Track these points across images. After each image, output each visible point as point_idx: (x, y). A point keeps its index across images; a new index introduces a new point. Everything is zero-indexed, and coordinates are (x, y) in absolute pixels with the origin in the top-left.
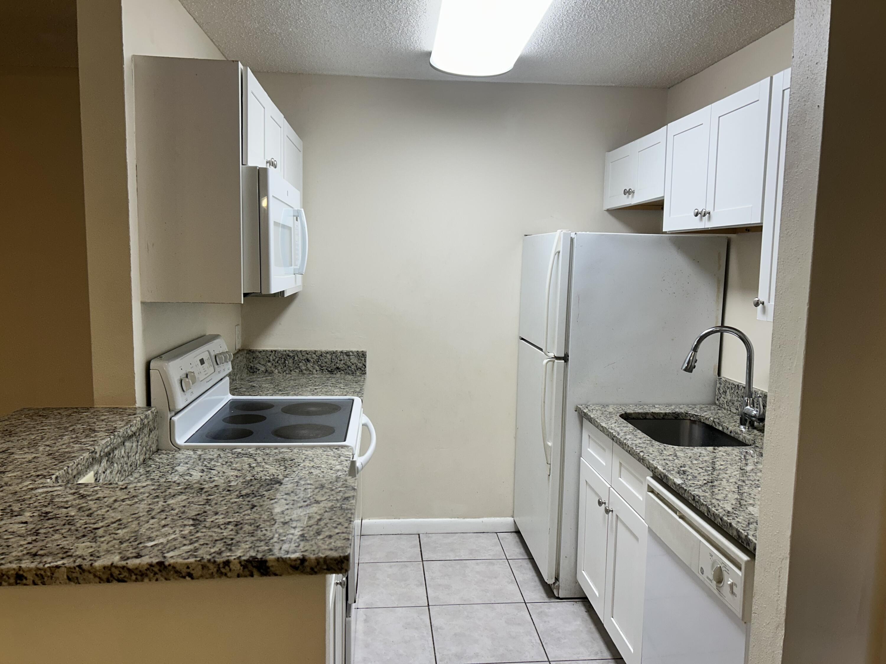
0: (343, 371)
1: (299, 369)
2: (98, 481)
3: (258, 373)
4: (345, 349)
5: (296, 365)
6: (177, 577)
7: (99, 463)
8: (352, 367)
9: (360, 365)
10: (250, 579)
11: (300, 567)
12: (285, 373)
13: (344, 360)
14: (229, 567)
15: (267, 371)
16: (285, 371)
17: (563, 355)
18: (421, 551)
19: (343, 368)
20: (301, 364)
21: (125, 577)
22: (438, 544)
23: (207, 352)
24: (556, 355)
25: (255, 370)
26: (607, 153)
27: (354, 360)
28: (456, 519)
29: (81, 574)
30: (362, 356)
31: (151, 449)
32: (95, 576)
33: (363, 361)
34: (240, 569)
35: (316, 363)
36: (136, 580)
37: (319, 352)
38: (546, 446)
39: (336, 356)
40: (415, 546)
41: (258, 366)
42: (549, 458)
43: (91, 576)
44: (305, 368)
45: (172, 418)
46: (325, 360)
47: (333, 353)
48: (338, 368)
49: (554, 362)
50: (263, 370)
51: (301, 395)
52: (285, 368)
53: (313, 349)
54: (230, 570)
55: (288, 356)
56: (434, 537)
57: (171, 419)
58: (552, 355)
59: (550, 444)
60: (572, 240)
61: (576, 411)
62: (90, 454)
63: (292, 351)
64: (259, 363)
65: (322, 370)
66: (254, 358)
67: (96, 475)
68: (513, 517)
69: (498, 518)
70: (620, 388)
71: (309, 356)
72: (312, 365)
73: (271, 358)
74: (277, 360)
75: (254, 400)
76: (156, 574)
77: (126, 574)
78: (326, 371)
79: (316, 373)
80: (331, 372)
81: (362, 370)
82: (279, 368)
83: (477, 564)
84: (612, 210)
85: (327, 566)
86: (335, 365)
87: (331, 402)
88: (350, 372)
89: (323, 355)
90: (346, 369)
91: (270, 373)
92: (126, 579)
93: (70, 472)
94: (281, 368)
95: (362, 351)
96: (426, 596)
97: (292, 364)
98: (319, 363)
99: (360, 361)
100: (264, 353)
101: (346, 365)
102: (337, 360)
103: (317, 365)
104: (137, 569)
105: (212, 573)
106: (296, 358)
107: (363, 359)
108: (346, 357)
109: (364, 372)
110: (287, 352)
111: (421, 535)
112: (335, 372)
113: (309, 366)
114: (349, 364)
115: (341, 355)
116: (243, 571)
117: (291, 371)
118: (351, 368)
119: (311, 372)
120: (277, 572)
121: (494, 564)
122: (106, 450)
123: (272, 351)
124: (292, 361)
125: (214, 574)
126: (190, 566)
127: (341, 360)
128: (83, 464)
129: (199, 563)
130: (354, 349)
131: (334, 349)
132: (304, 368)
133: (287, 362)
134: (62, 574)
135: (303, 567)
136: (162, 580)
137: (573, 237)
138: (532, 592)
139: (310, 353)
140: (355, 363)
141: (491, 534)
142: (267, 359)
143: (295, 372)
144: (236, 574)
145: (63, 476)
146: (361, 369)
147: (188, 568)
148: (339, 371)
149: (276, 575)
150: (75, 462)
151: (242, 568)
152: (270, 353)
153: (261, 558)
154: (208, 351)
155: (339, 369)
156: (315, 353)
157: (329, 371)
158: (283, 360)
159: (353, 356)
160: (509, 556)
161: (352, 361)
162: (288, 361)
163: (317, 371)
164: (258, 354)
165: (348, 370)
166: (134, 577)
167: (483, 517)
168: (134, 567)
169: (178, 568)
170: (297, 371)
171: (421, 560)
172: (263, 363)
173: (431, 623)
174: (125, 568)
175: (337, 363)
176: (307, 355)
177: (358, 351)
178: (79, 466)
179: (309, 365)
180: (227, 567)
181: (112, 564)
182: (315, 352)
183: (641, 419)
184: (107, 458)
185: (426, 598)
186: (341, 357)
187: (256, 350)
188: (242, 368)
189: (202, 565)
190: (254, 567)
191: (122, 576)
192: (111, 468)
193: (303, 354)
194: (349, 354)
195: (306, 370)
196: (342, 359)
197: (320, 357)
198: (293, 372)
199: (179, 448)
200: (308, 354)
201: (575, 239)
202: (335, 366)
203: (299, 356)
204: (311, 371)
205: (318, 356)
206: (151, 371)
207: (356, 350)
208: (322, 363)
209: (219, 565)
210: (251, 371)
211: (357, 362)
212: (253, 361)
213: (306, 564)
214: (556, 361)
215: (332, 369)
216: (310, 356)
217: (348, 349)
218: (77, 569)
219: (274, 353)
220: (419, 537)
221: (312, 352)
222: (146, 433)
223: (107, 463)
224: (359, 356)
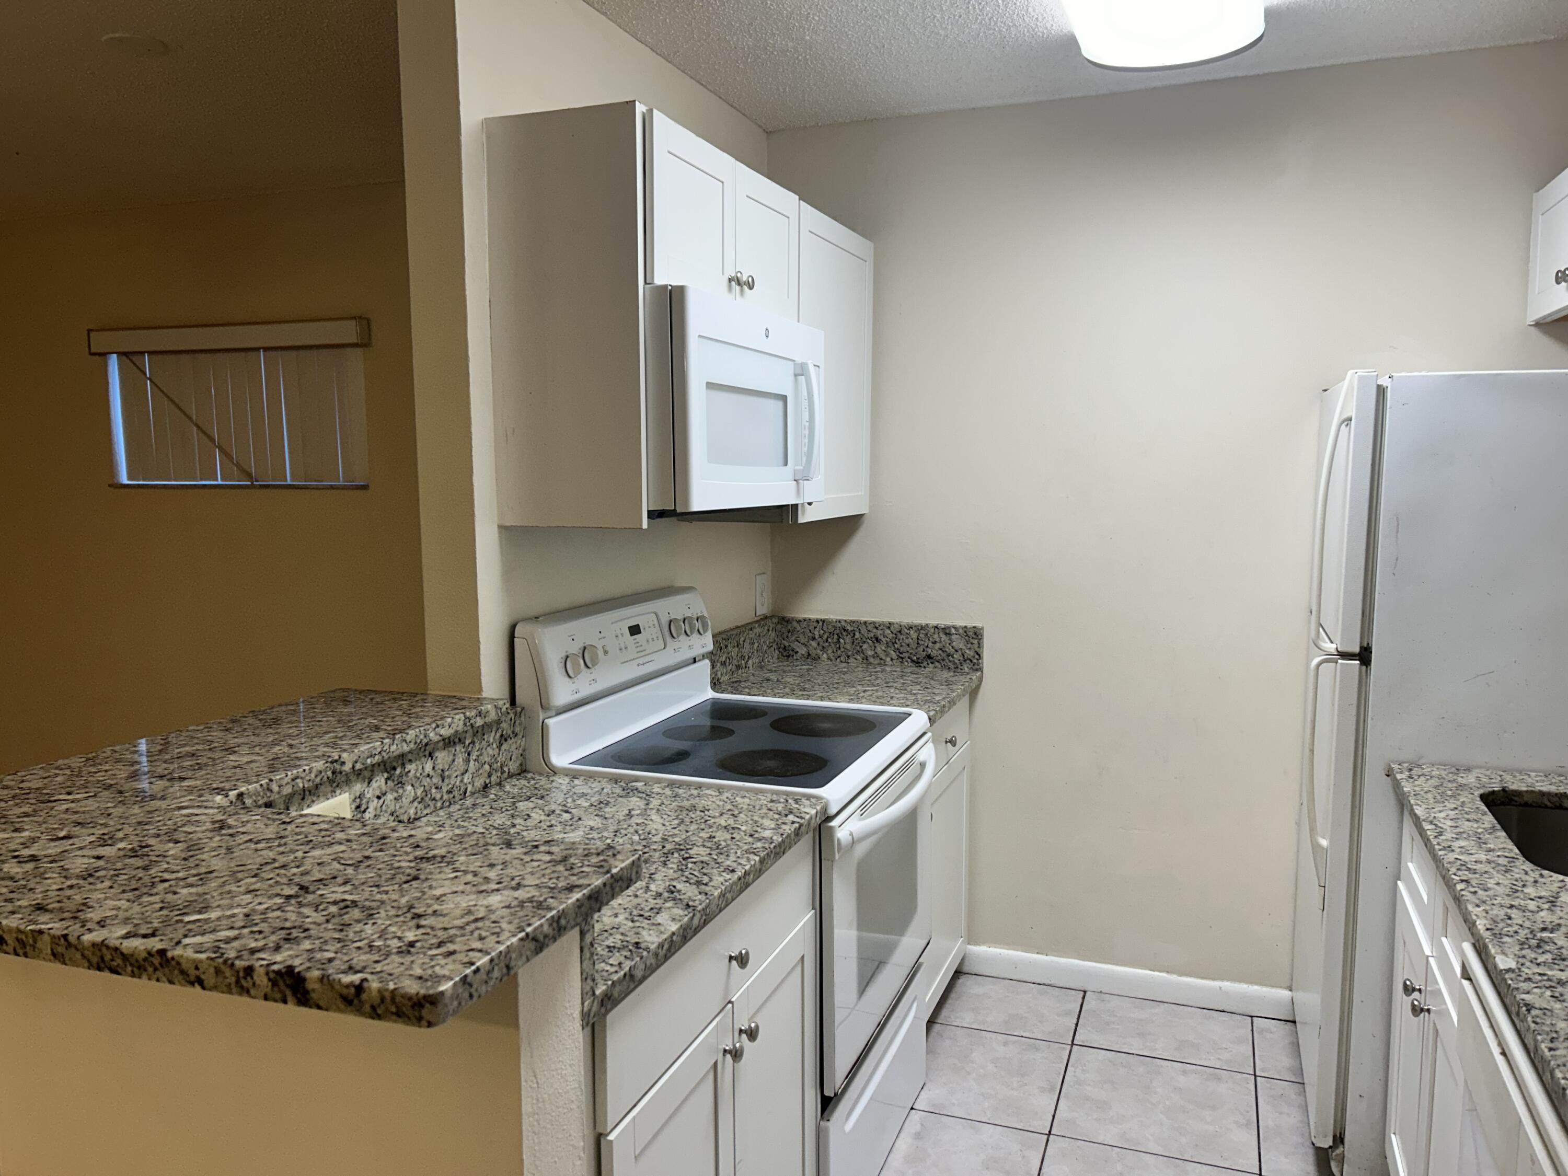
0: (938, 662)
1: (862, 655)
2: (362, 809)
3: (795, 657)
4: (943, 622)
5: (858, 648)
6: (183, 982)
7: (367, 781)
8: (955, 656)
9: (970, 653)
10: (281, 1006)
11: (356, 1001)
12: (838, 660)
13: (940, 642)
14: (252, 978)
15: (809, 655)
16: (839, 657)
17: (1357, 650)
18: (1077, 1025)
19: (939, 658)
20: (865, 646)
21: (118, 965)
22: (1116, 1016)
23: (654, 616)
24: (1339, 650)
25: (791, 652)
26: (1535, 195)
27: (959, 643)
28: (1164, 975)
29: (66, 949)
30: (974, 635)
31: (506, 769)
32: (83, 956)
33: (976, 646)
34: (267, 987)
35: (890, 644)
36: (133, 975)
37: (896, 626)
38: (1316, 847)
39: (926, 634)
40: (1068, 1013)
41: (795, 645)
42: (1322, 873)
43: (78, 956)
44: (873, 653)
45: (546, 721)
46: (907, 641)
47: (921, 628)
48: (929, 657)
49: (1337, 662)
50: (803, 653)
51: (830, 699)
52: (839, 652)
53: (886, 619)
54: (254, 984)
55: (845, 630)
56: (1115, 1001)
57: (543, 722)
58: (1331, 648)
59: (1324, 843)
60: (1381, 391)
61: (1388, 776)
62: (328, 765)
63: (851, 621)
64: (797, 641)
65: (902, 658)
66: (789, 632)
67: (358, 800)
68: (1291, 990)
69: (1256, 987)
70: (1505, 732)
71: (879, 632)
72: (884, 648)
73: (816, 633)
74: (825, 636)
75: (747, 703)
76: (156, 969)
77: (119, 961)
78: (909, 660)
79: (891, 663)
80: (917, 663)
81: (974, 662)
82: (830, 651)
83: (1184, 1072)
84: (1546, 324)
85: (397, 1007)
86: (924, 651)
87: (870, 715)
88: (952, 666)
89: (902, 632)
90: (943, 660)
91: (814, 659)
92: (120, 970)
93: (275, 787)
94: (833, 652)
95: (974, 627)
96: (1053, 1113)
97: (850, 644)
98: (896, 646)
99: (969, 645)
100: (805, 623)
101: (943, 651)
102: (927, 640)
103: (893, 648)
104: (132, 955)
105: (230, 984)
106: (857, 635)
107: (976, 642)
108: (943, 637)
109: (976, 667)
110: (843, 623)
111: (1088, 994)
112: (925, 663)
113: (878, 650)
114: (949, 649)
115: (934, 633)
116: (272, 990)
117: (848, 657)
118: (953, 657)
119: (882, 662)
120: (321, 1003)
121: (1219, 1079)
122: (369, 761)
123: (817, 621)
124: (851, 640)
125: (233, 986)
126: (199, 966)
127: (935, 643)
128: (308, 778)
129: (211, 962)
130: (960, 623)
131: (923, 622)
132: (870, 653)
133: (842, 641)
134: (45, 944)
135: (360, 1001)
136: (164, 982)
137: (1385, 385)
138: (1286, 1157)
139: (881, 627)
140: (961, 649)
141: (1239, 1017)
142: (810, 634)
143: (856, 659)
144: (262, 994)
145: (257, 794)
146: (971, 661)
147: (197, 968)
148: (932, 663)
149: (319, 1007)
150: (289, 773)
151: (270, 984)
152: (815, 624)
153: (299, 973)
154: (656, 614)
155: (932, 658)
156: (889, 628)
157: (913, 661)
158: (836, 637)
159: (958, 636)
160: (1263, 1070)
161: (954, 644)
162: (843, 639)
163: (892, 660)
164: (795, 624)
165: (947, 661)
166: (129, 969)
167: (1222, 980)
168: (130, 952)
169: (184, 966)
170: (858, 657)
171: (1070, 1043)
172: (803, 641)
173: (1040, 1169)
174: (118, 952)
175: (927, 647)
176: (875, 630)
177: (966, 627)
178: (298, 781)
179: (880, 649)
180: (249, 978)
181: (103, 941)
182: (890, 625)
183: (1546, 807)
184: (386, 775)
185: (1051, 1118)
186: (936, 636)
187: (793, 619)
188: (765, 647)
189: (216, 968)
190: (288, 986)
191: (115, 964)
192: (397, 792)
193: (869, 628)
194: (950, 631)
195: (874, 657)
196: (938, 640)
197: (898, 634)
198: (852, 660)
199: (554, 771)
200: (877, 628)
201: (1389, 388)
202: (925, 653)
203: (862, 632)
204: (881, 659)
205: (894, 632)
206: (516, 639)
207: (963, 624)
208: (901, 646)
209: (238, 972)
210: (785, 654)
211: (964, 647)
212: (787, 637)
213: (364, 996)
214: (1340, 661)
215: (918, 658)
216: (881, 632)
217: (949, 623)
218: (62, 940)
219: (821, 623)
220: (1084, 998)
221: (884, 625)
222: (491, 740)
223: (386, 783)
224: (967, 635)
